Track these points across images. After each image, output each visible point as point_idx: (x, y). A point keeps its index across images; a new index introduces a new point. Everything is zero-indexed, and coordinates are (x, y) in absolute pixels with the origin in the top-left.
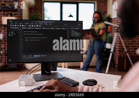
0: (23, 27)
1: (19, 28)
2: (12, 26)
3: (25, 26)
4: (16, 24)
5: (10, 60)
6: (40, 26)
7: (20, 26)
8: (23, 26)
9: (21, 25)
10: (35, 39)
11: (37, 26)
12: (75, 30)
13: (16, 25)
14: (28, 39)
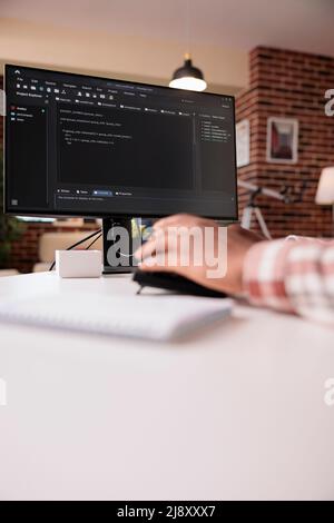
0: (57, 95)
1: (45, 98)
2: (21, 90)
3: (64, 92)
4: (34, 84)
5: (15, 202)
6: (111, 98)
7: (49, 90)
8: (56, 91)
9: (53, 88)
10: (96, 138)
11: (102, 96)
12: (214, 122)
13: (33, 88)
14: (73, 136)
